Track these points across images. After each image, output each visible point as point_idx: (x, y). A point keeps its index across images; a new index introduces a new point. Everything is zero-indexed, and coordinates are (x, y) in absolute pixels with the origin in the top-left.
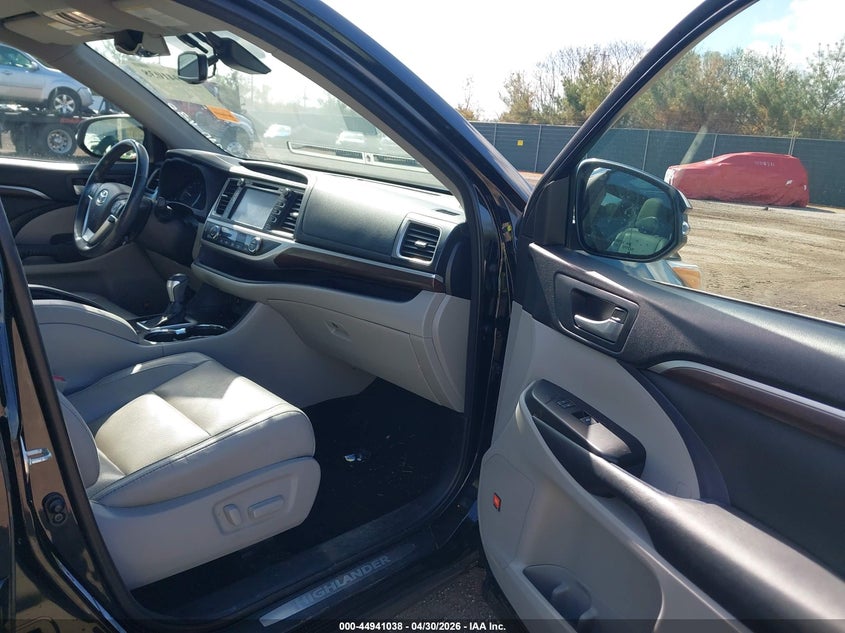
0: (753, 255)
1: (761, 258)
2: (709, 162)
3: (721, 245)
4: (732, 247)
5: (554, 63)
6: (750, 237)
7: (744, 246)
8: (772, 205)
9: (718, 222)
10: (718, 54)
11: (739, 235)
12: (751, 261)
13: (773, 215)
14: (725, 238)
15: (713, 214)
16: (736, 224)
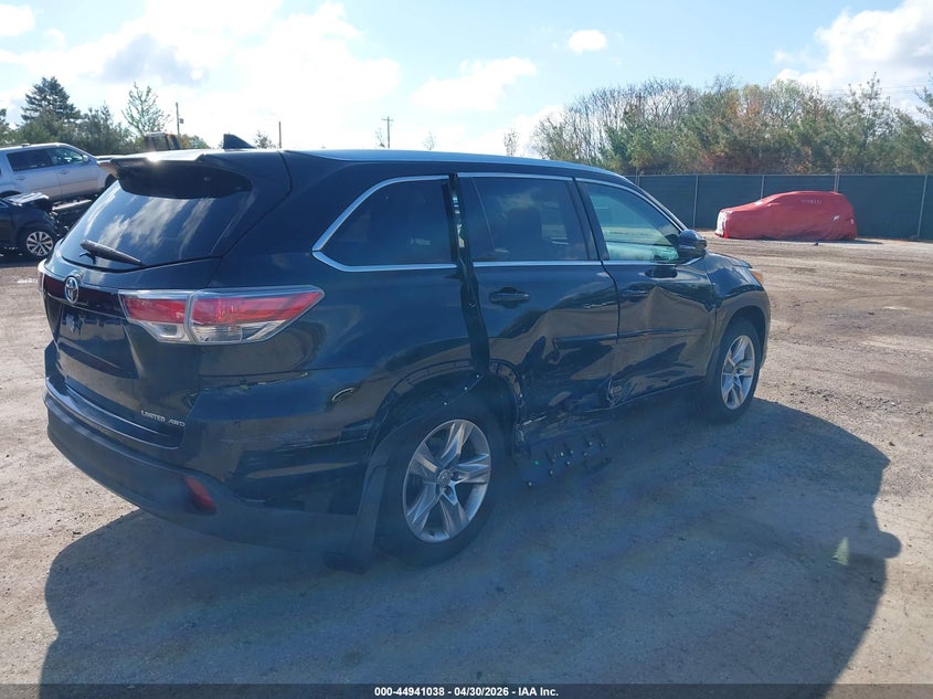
0: (803, 283)
1: (810, 285)
2: (759, 203)
3: (775, 277)
4: (786, 278)
5: (587, 108)
6: (801, 269)
7: (796, 277)
8: (823, 240)
9: (772, 258)
10: (757, 87)
11: (791, 268)
12: (801, 288)
13: (823, 249)
14: (779, 272)
15: (767, 251)
16: (789, 259)
